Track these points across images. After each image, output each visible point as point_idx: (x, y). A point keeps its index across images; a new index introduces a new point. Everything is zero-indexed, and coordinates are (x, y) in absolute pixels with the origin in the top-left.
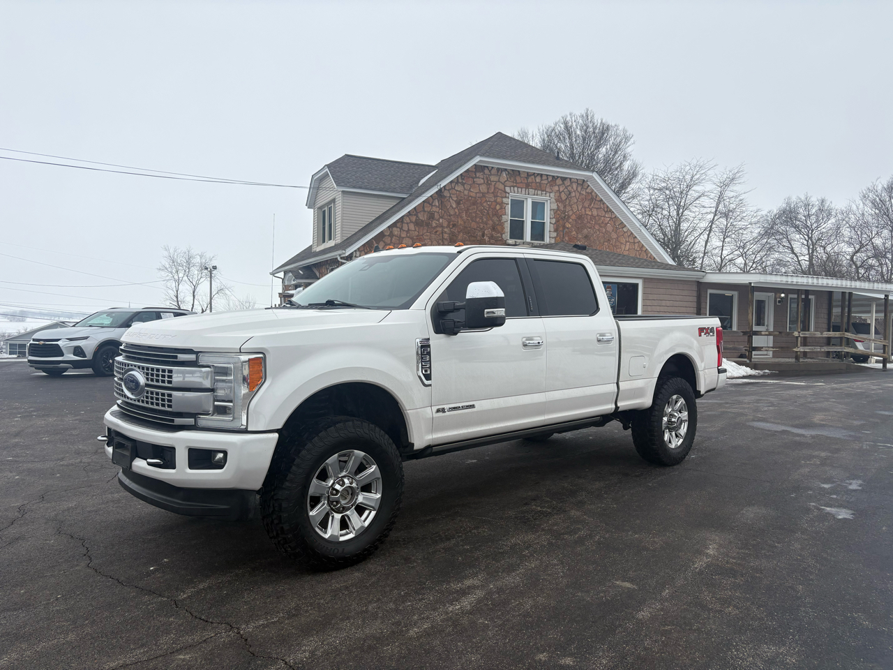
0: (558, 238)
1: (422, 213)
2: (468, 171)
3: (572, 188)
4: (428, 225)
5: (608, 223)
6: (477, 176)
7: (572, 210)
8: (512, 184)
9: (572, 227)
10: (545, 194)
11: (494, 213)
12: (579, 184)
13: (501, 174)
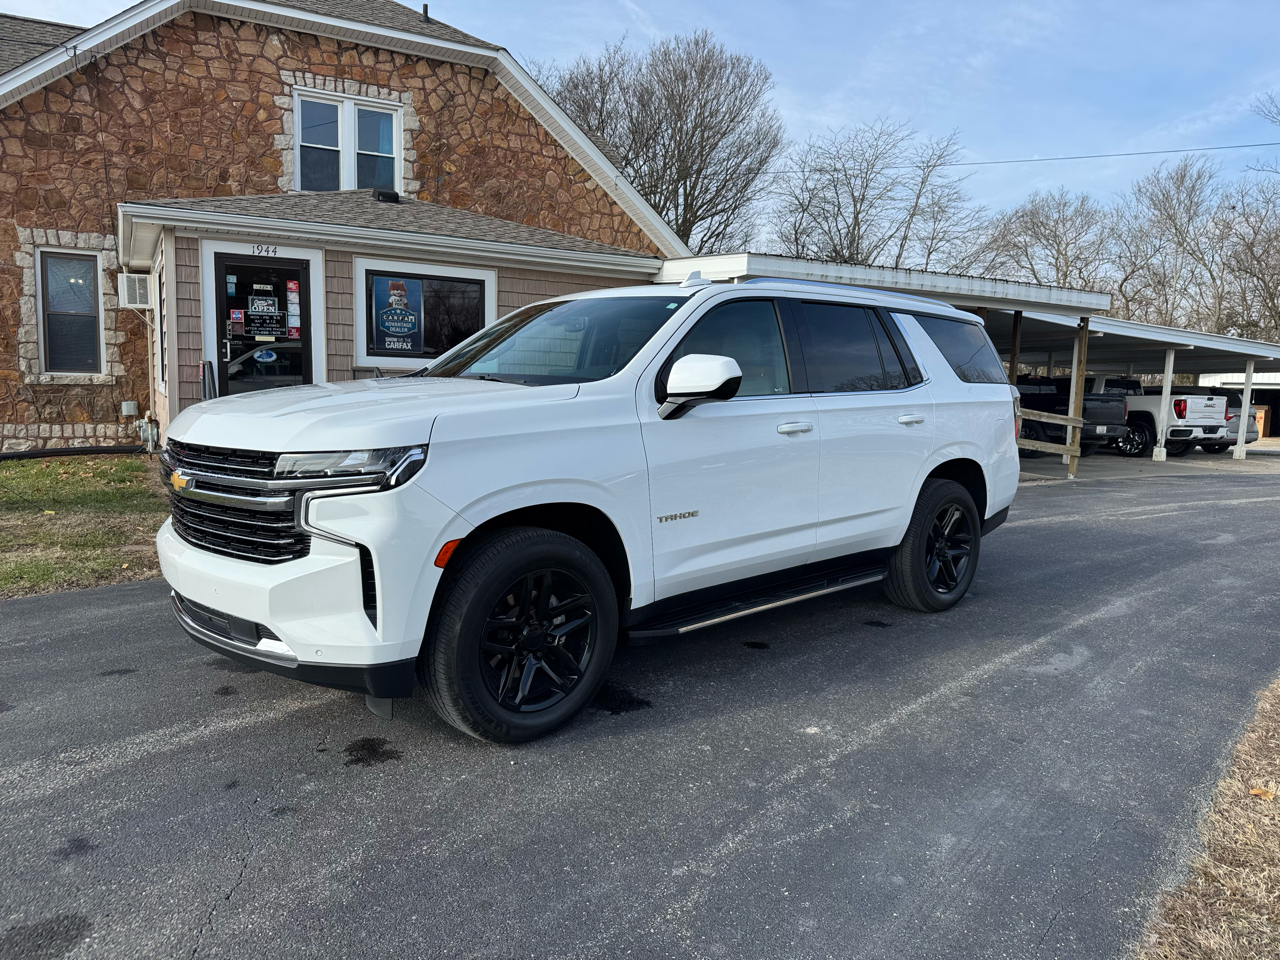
0: (425, 195)
1: (44, 116)
2: (172, 25)
3: (458, 85)
4: (62, 145)
5: (549, 169)
6: (201, 39)
7: (459, 134)
8: (300, 66)
9: (459, 170)
10: (390, 94)
11: (251, 127)
12: (474, 78)
13: (266, 38)
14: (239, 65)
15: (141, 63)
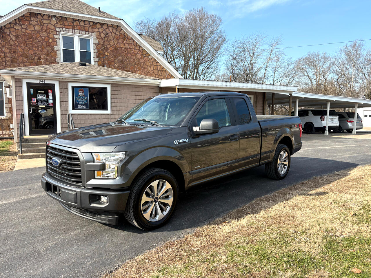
0: (100, 62)
2: (23, 16)
3: (109, 30)
5: (138, 53)
6: (32, 19)
7: (110, 44)
8: (61, 26)
9: (110, 54)
10: (89, 33)
11: (47, 44)
12: (114, 28)
13: (51, 18)
14: (43, 27)
15: (15, 27)
